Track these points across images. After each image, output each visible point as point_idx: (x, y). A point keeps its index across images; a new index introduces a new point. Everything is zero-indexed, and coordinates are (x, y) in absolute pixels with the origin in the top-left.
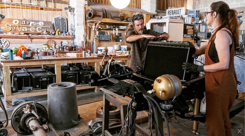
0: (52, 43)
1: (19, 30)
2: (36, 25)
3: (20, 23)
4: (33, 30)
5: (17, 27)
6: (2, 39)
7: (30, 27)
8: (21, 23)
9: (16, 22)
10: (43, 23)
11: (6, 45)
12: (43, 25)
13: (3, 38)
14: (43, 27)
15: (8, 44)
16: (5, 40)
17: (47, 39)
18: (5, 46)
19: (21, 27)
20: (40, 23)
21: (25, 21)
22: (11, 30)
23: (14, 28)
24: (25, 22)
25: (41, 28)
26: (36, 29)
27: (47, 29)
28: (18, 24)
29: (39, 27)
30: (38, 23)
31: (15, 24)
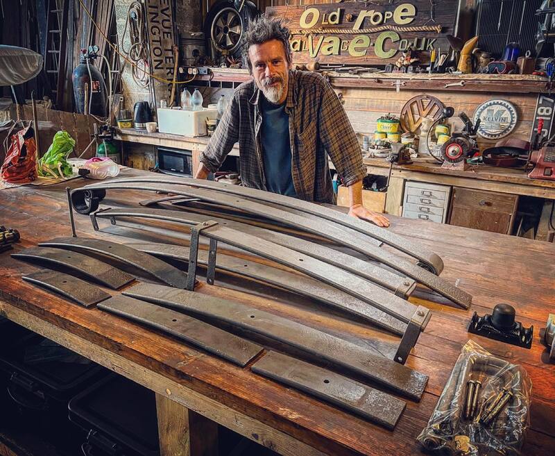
0: (425, 113)
1: (311, 52)
2: (381, 24)
3: (323, 22)
4: (362, 49)
5: (310, 37)
7: (351, 36)
8: (326, 19)
9: (309, 19)
10: (411, 11)
12: (409, 20)
14: (406, 29)
17: (401, 90)
19: (321, 38)
21: (342, 12)
23: (299, 42)
24: (338, 14)
25: (395, 37)
26: (374, 45)
27: (424, 39)
28: (314, 28)
29: (388, 30)
30: (390, 13)
31: (304, 29)
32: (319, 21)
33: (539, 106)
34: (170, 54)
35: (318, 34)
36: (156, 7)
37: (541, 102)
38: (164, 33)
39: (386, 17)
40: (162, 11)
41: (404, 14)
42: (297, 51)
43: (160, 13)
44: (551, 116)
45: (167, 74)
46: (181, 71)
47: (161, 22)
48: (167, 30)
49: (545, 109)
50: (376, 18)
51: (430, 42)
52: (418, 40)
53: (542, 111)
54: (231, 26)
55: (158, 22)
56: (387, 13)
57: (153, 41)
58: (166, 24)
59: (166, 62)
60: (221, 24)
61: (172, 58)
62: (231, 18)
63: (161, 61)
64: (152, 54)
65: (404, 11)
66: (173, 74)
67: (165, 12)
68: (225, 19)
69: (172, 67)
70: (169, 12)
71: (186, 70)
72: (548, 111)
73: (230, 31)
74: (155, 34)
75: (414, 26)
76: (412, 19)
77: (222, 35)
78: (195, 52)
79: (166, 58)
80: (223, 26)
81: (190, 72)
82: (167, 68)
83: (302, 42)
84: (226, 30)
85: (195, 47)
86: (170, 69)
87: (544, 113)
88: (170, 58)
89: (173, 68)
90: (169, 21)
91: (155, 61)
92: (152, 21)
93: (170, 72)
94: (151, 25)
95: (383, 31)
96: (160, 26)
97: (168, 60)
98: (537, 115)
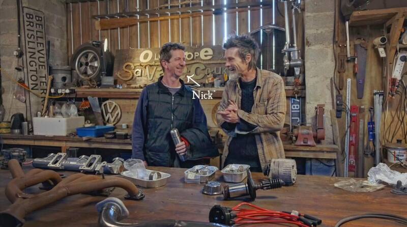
1: (149, 77)
2: (193, 59)
3: (155, 59)
5: (147, 68)
6: (110, 101)
9: (146, 57)
10: (210, 52)
11: (114, 117)
12: (209, 57)
13: (111, 98)
14: (208, 62)
15: (118, 114)
16: (114, 103)
18: (112, 119)
19: (155, 68)
20: (202, 54)
22: (131, 76)
23: (140, 71)
25: (202, 67)
26: (190, 72)
27: (220, 68)
28: (150, 62)
29: (198, 63)
30: (198, 53)
31: (143, 63)
32: (153, 58)
33: (292, 104)
34: (44, 80)
35: (153, 65)
36: (34, 49)
37: (292, 102)
38: (39, 65)
39: (195, 56)
40: (39, 51)
41: (206, 54)
42: (139, 76)
43: (37, 53)
44: (299, 110)
45: (41, 93)
46: (53, 91)
47: (37, 58)
48: (42, 64)
49: (295, 106)
50: (189, 56)
51: (224, 69)
52: (217, 69)
53: (294, 107)
54: (91, 61)
55: (35, 58)
56: (195, 53)
57: (31, 71)
58: (41, 60)
59: (41, 85)
60: (83, 60)
61: (46, 82)
62: (91, 56)
63: (37, 85)
64: (30, 79)
65: (206, 52)
66: (46, 93)
67: (41, 52)
68: (87, 57)
69: (46, 88)
70: (44, 52)
71: (56, 90)
72: (297, 107)
73: (90, 64)
74: (32, 66)
75: (213, 60)
76: (211, 57)
77: (83, 67)
78: (64, 79)
79: (41, 82)
80: (85, 62)
81: (60, 91)
82: (41, 89)
83: (142, 71)
84: (87, 64)
85: (64, 75)
86: (44, 90)
87: (296, 108)
88: (43, 82)
89: (46, 90)
90: (44, 58)
91: (32, 84)
92: (30, 57)
93: (43, 92)
94: (29, 60)
95: (195, 63)
96: (37, 61)
97: (42, 84)
98: (292, 110)
